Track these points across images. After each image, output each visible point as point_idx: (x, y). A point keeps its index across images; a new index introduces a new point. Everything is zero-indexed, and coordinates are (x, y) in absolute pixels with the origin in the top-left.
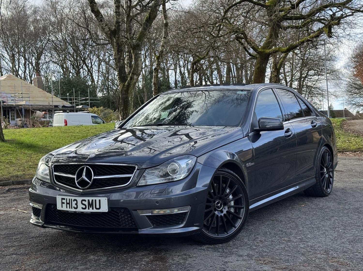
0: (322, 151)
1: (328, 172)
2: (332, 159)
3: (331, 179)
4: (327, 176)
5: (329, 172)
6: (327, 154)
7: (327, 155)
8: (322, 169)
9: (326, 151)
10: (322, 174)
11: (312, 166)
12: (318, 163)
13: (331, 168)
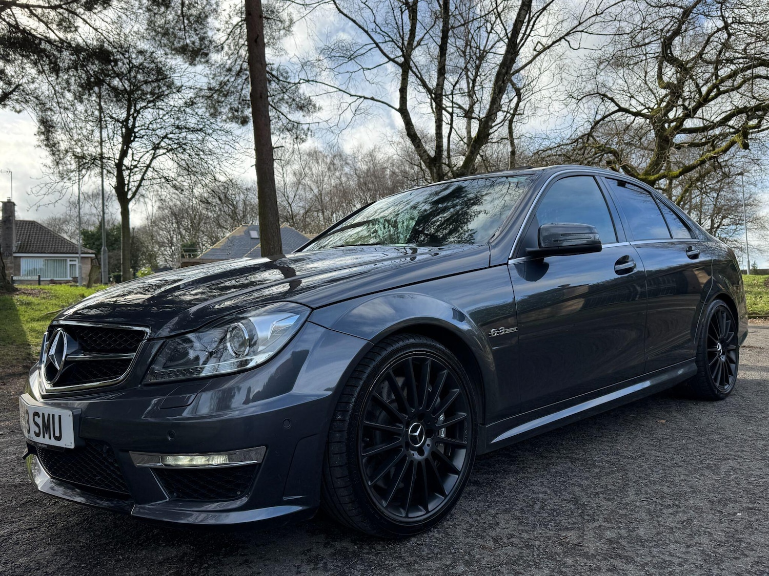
0: (712, 309)
1: (726, 351)
2: (735, 327)
3: (733, 366)
4: (723, 359)
5: (729, 351)
6: (725, 315)
7: (723, 317)
8: (712, 344)
9: (721, 309)
10: (713, 354)
11: (689, 337)
12: (703, 331)
13: (734, 342)
